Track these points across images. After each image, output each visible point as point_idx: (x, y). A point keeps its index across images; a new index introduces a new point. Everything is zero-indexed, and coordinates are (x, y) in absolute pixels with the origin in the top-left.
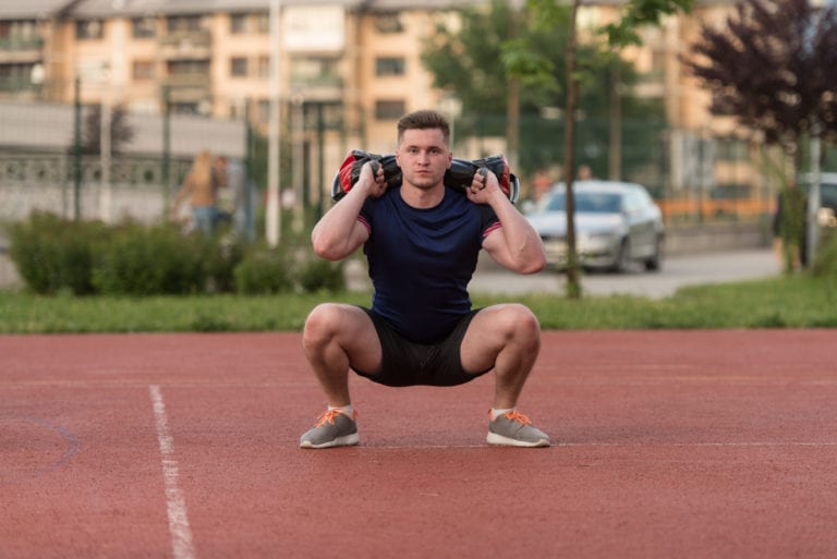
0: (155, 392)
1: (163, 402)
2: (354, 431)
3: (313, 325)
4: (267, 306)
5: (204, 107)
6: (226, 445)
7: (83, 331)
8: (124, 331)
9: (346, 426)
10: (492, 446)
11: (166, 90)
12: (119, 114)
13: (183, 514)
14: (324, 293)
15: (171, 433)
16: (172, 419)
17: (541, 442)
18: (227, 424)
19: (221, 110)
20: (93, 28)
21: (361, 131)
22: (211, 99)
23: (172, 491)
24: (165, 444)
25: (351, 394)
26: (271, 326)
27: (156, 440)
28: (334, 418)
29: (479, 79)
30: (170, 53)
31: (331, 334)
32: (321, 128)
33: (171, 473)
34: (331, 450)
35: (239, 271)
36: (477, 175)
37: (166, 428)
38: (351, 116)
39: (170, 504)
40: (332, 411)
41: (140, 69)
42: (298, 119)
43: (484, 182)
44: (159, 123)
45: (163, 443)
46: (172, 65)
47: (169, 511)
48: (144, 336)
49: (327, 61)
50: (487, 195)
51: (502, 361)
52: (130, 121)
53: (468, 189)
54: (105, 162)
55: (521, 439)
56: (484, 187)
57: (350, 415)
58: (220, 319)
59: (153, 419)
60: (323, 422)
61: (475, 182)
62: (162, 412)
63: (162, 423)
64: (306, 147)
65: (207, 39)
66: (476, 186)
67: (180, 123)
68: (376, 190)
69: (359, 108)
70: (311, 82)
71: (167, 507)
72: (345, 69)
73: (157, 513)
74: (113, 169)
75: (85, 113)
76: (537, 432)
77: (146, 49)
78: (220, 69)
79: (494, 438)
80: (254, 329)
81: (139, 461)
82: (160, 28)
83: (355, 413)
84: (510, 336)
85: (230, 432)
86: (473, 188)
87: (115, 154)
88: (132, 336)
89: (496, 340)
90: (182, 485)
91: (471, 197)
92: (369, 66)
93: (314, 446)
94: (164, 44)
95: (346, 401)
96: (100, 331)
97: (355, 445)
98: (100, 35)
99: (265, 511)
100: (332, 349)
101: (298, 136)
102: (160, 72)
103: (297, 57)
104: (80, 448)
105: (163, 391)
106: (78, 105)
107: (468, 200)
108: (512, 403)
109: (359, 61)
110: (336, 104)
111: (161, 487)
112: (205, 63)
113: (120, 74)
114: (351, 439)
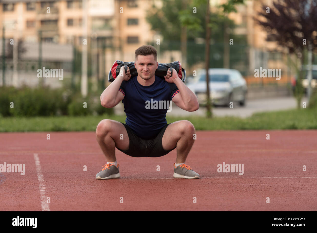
0: (36, 157)
1: (40, 160)
2: (118, 172)
3: (100, 128)
4: (82, 121)
5: (56, 39)
6: (65, 178)
7: (6, 132)
8: (23, 131)
9: (115, 170)
10: (175, 179)
11: (40, 33)
12: (21, 42)
13: (48, 206)
14: (105, 115)
15: (43, 173)
16: (43, 167)
17: (196, 177)
18: (66, 170)
19: (63, 40)
20: (10, 7)
21: (120, 49)
22: (59, 35)
23: (43, 197)
24: (40, 178)
25: (116, 157)
26: (84, 129)
27: (36, 176)
28: (109, 167)
29: (170, 27)
30: (41, 17)
31: (107, 132)
32: (104, 48)
33: (43, 190)
34: (109, 180)
35: (70, 107)
36: (168, 71)
37: (40, 171)
38: (116, 43)
39: (42, 202)
40: (108, 164)
41: (29, 24)
42: (95, 44)
43: (172, 73)
44: (37, 46)
45: (39, 177)
46: (43, 22)
47: (42, 205)
48: (32, 134)
49: (107, 20)
50: (173, 80)
51: (179, 144)
52: (25, 45)
53: (165, 77)
54: (15, 62)
55: (188, 175)
56: (172, 76)
57: (116, 166)
58: (62, 126)
59: (35, 167)
60: (105, 169)
61: (168, 74)
62: (39, 164)
63: (39, 169)
64: (98, 56)
65: (57, 11)
66: (168, 75)
67: (46, 46)
68: (127, 78)
69: (120, 39)
70: (100, 29)
71: (41, 203)
72: (114, 23)
73: (37, 206)
74: (19, 65)
75: (7, 42)
76: (194, 172)
77: (32, 15)
78: (62, 24)
79: (176, 175)
80: (77, 131)
81: (29, 185)
82: (38, 7)
83: (118, 165)
84: (183, 133)
85: (67, 173)
86: (167, 76)
87: (19, 58)
88: (26, 134)
89: (177, 135)
90: (47, 195)
91: (167, 80)
92: (124, 22)
93: (102, 178)
94: (39, 13)
95: (115, 160)
96: (13, 132)
97: (118, 178)
98: (13, 10)
99: (82, 205)
100: (107, 138)
101: (95, 51)
102: (38, 25)
103: (95, 18)
104: (5, 179)
105: (39, 156)
106: (4, 39)
107: (165, 81)
108: (184, 161)
109: (120, 20)
110: (110, 38)
111: (39, 195)
112: (56, 21)
113: (21, 26)
114: (117, 175)
